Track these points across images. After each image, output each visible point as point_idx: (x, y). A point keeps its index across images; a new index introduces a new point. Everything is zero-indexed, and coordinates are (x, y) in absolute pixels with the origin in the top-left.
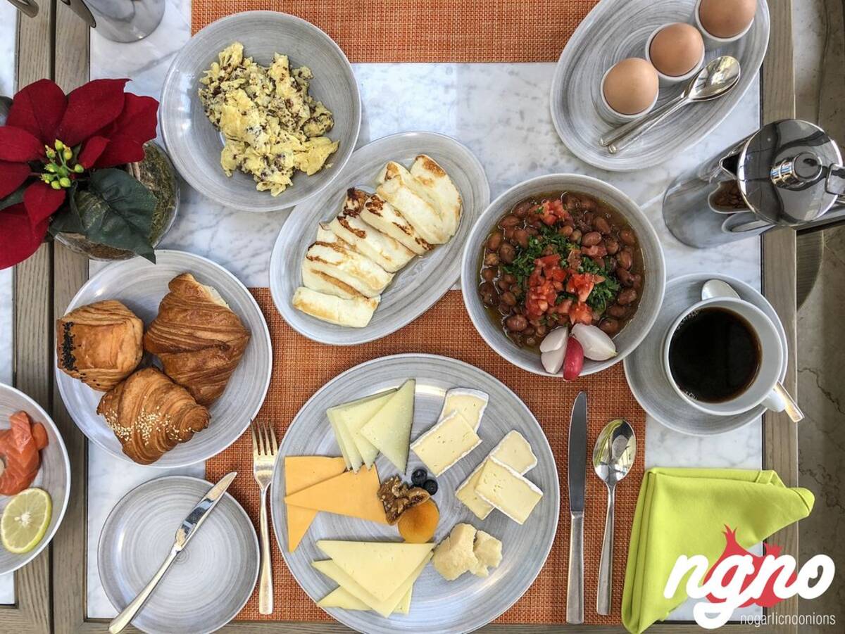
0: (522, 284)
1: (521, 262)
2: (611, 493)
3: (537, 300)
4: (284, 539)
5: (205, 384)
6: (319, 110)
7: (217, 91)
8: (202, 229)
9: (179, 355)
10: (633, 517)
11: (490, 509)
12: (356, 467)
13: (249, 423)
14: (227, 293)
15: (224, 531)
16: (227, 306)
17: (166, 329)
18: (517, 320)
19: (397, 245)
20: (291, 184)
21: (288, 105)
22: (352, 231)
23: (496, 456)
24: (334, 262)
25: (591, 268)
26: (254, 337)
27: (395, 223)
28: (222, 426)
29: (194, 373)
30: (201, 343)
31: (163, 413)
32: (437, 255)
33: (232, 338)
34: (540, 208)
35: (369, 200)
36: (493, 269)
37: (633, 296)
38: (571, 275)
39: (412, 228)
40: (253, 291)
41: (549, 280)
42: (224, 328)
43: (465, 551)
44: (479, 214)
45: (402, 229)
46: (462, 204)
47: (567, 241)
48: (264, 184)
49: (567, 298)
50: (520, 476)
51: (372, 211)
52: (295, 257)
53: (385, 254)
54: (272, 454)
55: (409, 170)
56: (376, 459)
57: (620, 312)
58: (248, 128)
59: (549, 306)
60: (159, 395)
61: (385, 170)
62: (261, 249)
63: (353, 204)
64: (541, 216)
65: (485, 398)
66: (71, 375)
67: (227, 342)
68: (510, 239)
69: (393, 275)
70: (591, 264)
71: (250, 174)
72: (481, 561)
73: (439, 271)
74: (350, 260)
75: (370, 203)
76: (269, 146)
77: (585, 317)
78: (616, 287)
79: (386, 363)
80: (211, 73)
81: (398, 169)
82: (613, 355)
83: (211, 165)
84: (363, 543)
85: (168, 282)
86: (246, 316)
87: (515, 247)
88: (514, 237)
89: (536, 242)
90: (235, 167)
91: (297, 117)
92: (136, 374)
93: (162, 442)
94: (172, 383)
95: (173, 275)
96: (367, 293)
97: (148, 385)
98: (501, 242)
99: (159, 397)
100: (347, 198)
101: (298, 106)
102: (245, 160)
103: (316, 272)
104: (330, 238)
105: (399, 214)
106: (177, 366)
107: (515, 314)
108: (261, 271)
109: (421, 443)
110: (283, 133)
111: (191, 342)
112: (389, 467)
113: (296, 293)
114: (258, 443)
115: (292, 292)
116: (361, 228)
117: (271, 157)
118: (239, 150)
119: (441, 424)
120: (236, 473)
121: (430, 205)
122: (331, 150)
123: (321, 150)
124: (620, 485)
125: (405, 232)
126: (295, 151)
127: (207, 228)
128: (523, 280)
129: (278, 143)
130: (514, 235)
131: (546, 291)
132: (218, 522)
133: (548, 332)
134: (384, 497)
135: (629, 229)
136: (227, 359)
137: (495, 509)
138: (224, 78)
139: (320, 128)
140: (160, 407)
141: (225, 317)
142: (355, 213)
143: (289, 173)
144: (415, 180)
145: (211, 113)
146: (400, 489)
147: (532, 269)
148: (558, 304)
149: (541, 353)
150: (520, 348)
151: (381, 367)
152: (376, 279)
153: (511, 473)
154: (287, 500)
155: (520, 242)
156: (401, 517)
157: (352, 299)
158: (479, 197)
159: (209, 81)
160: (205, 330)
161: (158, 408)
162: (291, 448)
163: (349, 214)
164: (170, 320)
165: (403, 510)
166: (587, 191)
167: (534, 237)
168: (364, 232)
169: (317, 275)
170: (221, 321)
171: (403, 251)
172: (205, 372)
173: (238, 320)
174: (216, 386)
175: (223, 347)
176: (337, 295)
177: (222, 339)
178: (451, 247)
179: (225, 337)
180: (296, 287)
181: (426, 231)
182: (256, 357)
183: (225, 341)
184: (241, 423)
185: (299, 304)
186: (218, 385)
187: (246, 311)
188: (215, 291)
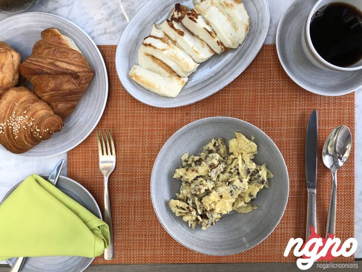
5: (61, 102)
9: (42, 76)
16: (80, 52)
17: (36, 59)
19: (203, 45)
22: (175, 30)
24: (161, 48)
26: (97, 75)
29: (53, 92)
30: (58, 69)
39: (216, 34)
40: (100, 47)
45: (210, 33)
46: (249, 24)
51: (191, 18)
52: (134, 45)
53: (195, 49)
60: (27, 104)
69: (199, 64)
74: (172, 49)
75: (190, 13)
86: (92, 61)
94: (38, 99)
96: (180, 73)
100: (174, 10)
103: (148, 55)
104: (160, 35)
106: (42, 86)
111: (51, 68)
113: (133, 68)
116: (181, 30)
125: (211, 35)
140: (27, 112)
141: (78, 56)
152: (187, 65)
157: (169, 77)
158: (262, 20)
161: (25, 112)
164: (39, 54)
168: (183, 32)
169: (148, 57)
170: (74, 58)
171: (207, 49)
172: (61, 92)
173: (86, 61)
174: (69, 104)
175: (74, 75)
176: (160, 73)
177: (74, 70)
178: (239, 52)
179: (76, 68)
180: (133, 65)
181: (225, 37)
182: (97, 89)
183: (76, 72)
184: (85, 131)
185: (133, 76)
186: (70, 104)
187: (93, 58)
188: (72, 41)
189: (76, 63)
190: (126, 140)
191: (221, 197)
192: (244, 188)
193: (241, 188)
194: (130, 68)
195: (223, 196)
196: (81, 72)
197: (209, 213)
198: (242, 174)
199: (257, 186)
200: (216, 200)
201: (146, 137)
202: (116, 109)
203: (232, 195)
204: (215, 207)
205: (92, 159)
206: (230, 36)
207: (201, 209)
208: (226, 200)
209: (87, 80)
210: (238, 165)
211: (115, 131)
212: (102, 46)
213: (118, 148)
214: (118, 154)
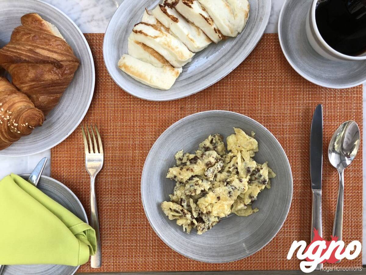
5: (43, 94)
9: (20, 64)
16: (64, 39)
19: (199, 33)
22: (169, 16)
24: (153, 36)
27: (201, 14)
28: (56, 129)
29: (33, 83)
30: (38, 57)
39: (213, 20)
45: (206, 19)
46: (249, 10)
51: (185, 3)
53: (190, 36)
54: (99, 153)
69: (194, 54)
74: (165, 36)
86: (78, 50)
96: (173, 63)
103: (138, 43)
104: (152, 21)
105: (204, 9)
106: (20, 76)
111: (30, 55)
113: (122, 58)
116: (176, 16)
125: (207, 22)
136: (59, 75)
141: (61, 44)
157: (162, 67)
168: (177, 19)
169: (138, 45)
170: (57, 45)
171: (203, 37)
172: (42, 83)
173: (71, 50)
174: (51, 96)
175: (57, 64)
176: (152, 63)
177: (57, 58)
178: (238, 41)
179: (59, 57)
180: (122, 54)
181: (223, 23)
182: (83, 80)
183: (59, 60)
184: (69, 126)
185: (123, 66)
186: (53, 97)
187: (78, 47)
188: (56, 28)
189: (59, 51)
190: (114, 136)
191: (219, 198)
192: (243, 189)
193: (240, 189)
194: (119, 58)
195: (221, 198)
196: (64, 61)
197: (205, 216)
198: (242, 173)
199: (257, 187)
200: (213, 202)
201: (137, 133)
202: (104, 102)
203: (230, 196)
204: (212, 210)
205: (77, 158)
206: (228, 23)
207: (197, 211)
208: (224, 202)
209: (72, 70)
210: (237, 163)
211: (103, 127)
212: (89, 34)
213: (106, 146)
214: (106, 152)
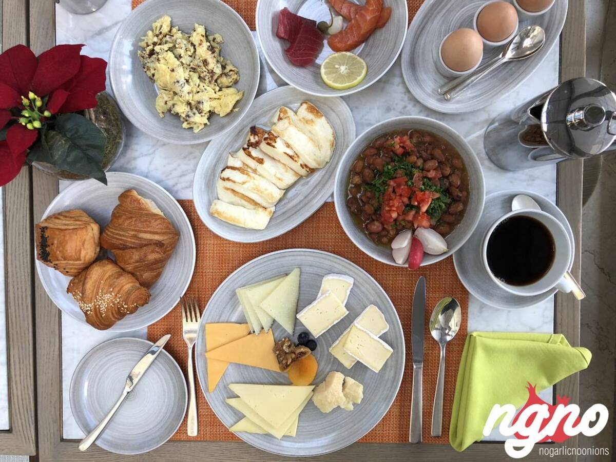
0: (378, 198)
1: (378, 182)
2: (443, 350)
3: (390, 211)
4: (206, 383)
5: (146, 271)
6: (229, 68)
7: (152, 53)
8: (142, 156)
9: (126, 251)
10: (458, 367)
11: (354, 361)
12: (257, 330)
13: (179, 299)
14: (162, 203)
15: (162, 377)
16: (162, 214)
17: (117, 232)
18: (374, 225)
19: (287, 169)
20: (208, 123)
21: (205, 63)
22: (254, 158)
23: (359, 323)
24: (241, 182)
25: (430, 187)
26: (182, 236)
27: (285, 153)
28: (160, 301)
29: (137, 264)
30: (142, 242)
31: (116, 293)
32: (317, 176)
33: (166, 237)
34: (393, 142)
35: (266, 136)
36: (357, 187)
37: (461, 207)
38: (415, 192)
39: (298, 156)
40: (181, 202)
41: (398, 196)
42: (159, 231)
43: (336, 391)
44: (348, 146)
45: (291, 157)
46: (335, 138)
47: (412, 167)
48: (188, 124)
49: (411, 209)
50: (376, 338)
51: (268, 144)
52: (212, 177)
53: (279, 176)
54: (197, 321)
55: (296, 113)
56: (272, 325)
57: (452, 219)
58: (175, 81)
59: (399, 215)
60: (112, 280)
61: (278, 113)
62: (187, 170)
63: (255, 138)
64: (393, 148)
65: (351, 281)
66: (47, 265)
67: (163, 241)
68: (370, 165)
69: (284, 191)
70: (430, 184)
71: (177, 115)
72: (348, 399)
73: (318, 188)
74: (253, 180)
75: (267, 138)
76: (191, 95)
77: (425, 223)
78: (449, 201)
79: (279, 255)
80: (147, 39)
81: (288, 112)
82: (445, 251)
83: (148, 109)
84: (262, 386)
85: (118, 196)
86: (175, 219)
87: (374, 171)
88: (373, 164)
89: (390, 167)
90: (166, 110)
91: (212, 72)
92: (94, 265)
93: (115, 314)
94: (122, 271)
95: (121, 191)
96: (265, 204)
97: (104, 273)
98: (364, 167)
99: (113, 281)
100: (250, 134)
101: (213, 65)
102: (174, 105)
103: (227, 189)
104: (238, 164)
105: (288, 146)
106: (125, 259)
107: (373, 220)
108: (187, 187)
109: (304, 313)
110: (202, 84)
111: (135, 241)
112: (282, 330)
113: (213, 204)
114: (186, 313)
115: (210, 204)
116: (261, 157)
117: (193, 103)
118: (169, 98)
119: (319, 300)
120: (170, 335)
121: (312, 139)
122: (238, 98)
123: (230, 97)
124: (449, 343)
125: (293, 159)
126: (210, 98)
127: (146, 155)
128: (379, 195)
129: (198, 92)
130: (373, 162)
131: (396, 204)
132: (157, 371)
133: (397, 234)
134: (277, 352)
135: (458, 157)
136: (162, 253)
137: (358, 361)
138: (156, 43)
139: (230, 80)
140: (113, 289)
141: (161, 222)
142: (256, 145)
143: (206, 115)
144: (300, 120)
145: (148, 70)
146: (289, 346)
147: (386, 187)
148: (405, 213)
149: (392, 249)
150: (377, 245)
151: (276, 258)
152: (271, 194)
153: (370, 336)
154: (207, 355)
155: (378, 167)
156: (290, 367)
157: (254, 209)
158: (347, 133)
159: (145, 45)
160: (146, 232)
161: (111, 289)
162: (210, 318)
163: (252, 146)
164: (119, 225)
165: (292, 362)
166: (428, 129)
167: (388, 164)
168: (262, 159)
169: (227, 191)
171: (291, 173)
172: (146, 262)
173: (170, 224)
174: (154, 272)
176: (243, 206)
178: (327, 170)
180: (213, 201)
181: (309, 159)
182: (184, 250)
184: (173, 298)
185: (215, 212)
186: (156, 272)
188: (153, 202)
206: (313, 157)
